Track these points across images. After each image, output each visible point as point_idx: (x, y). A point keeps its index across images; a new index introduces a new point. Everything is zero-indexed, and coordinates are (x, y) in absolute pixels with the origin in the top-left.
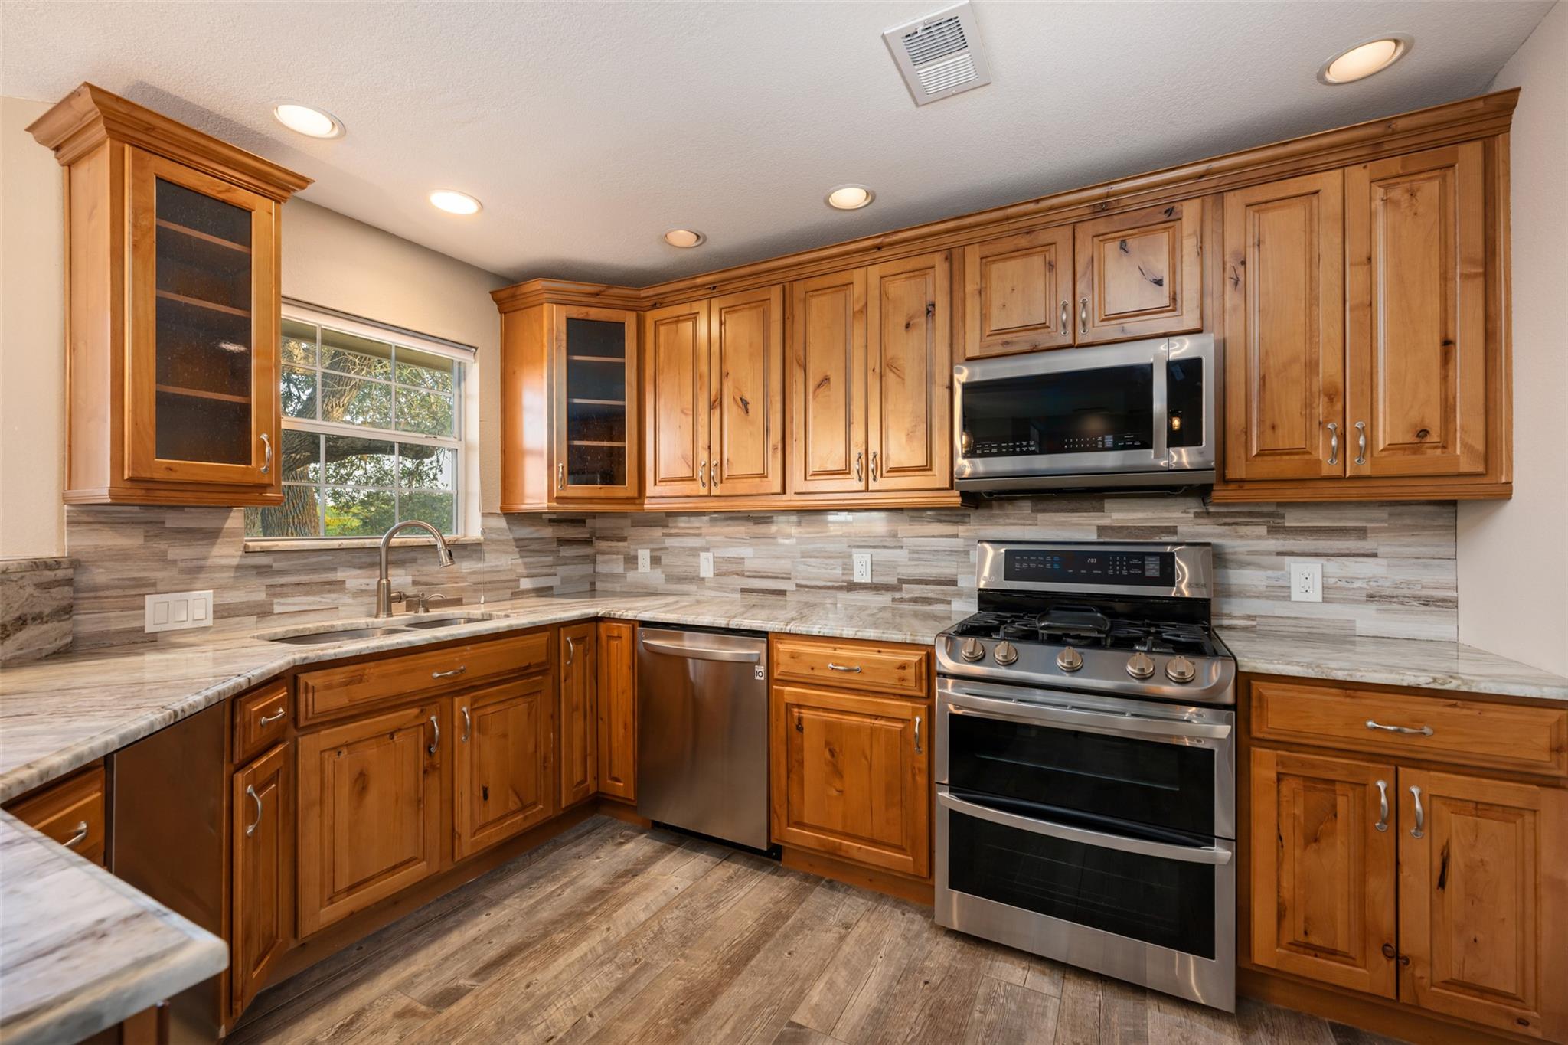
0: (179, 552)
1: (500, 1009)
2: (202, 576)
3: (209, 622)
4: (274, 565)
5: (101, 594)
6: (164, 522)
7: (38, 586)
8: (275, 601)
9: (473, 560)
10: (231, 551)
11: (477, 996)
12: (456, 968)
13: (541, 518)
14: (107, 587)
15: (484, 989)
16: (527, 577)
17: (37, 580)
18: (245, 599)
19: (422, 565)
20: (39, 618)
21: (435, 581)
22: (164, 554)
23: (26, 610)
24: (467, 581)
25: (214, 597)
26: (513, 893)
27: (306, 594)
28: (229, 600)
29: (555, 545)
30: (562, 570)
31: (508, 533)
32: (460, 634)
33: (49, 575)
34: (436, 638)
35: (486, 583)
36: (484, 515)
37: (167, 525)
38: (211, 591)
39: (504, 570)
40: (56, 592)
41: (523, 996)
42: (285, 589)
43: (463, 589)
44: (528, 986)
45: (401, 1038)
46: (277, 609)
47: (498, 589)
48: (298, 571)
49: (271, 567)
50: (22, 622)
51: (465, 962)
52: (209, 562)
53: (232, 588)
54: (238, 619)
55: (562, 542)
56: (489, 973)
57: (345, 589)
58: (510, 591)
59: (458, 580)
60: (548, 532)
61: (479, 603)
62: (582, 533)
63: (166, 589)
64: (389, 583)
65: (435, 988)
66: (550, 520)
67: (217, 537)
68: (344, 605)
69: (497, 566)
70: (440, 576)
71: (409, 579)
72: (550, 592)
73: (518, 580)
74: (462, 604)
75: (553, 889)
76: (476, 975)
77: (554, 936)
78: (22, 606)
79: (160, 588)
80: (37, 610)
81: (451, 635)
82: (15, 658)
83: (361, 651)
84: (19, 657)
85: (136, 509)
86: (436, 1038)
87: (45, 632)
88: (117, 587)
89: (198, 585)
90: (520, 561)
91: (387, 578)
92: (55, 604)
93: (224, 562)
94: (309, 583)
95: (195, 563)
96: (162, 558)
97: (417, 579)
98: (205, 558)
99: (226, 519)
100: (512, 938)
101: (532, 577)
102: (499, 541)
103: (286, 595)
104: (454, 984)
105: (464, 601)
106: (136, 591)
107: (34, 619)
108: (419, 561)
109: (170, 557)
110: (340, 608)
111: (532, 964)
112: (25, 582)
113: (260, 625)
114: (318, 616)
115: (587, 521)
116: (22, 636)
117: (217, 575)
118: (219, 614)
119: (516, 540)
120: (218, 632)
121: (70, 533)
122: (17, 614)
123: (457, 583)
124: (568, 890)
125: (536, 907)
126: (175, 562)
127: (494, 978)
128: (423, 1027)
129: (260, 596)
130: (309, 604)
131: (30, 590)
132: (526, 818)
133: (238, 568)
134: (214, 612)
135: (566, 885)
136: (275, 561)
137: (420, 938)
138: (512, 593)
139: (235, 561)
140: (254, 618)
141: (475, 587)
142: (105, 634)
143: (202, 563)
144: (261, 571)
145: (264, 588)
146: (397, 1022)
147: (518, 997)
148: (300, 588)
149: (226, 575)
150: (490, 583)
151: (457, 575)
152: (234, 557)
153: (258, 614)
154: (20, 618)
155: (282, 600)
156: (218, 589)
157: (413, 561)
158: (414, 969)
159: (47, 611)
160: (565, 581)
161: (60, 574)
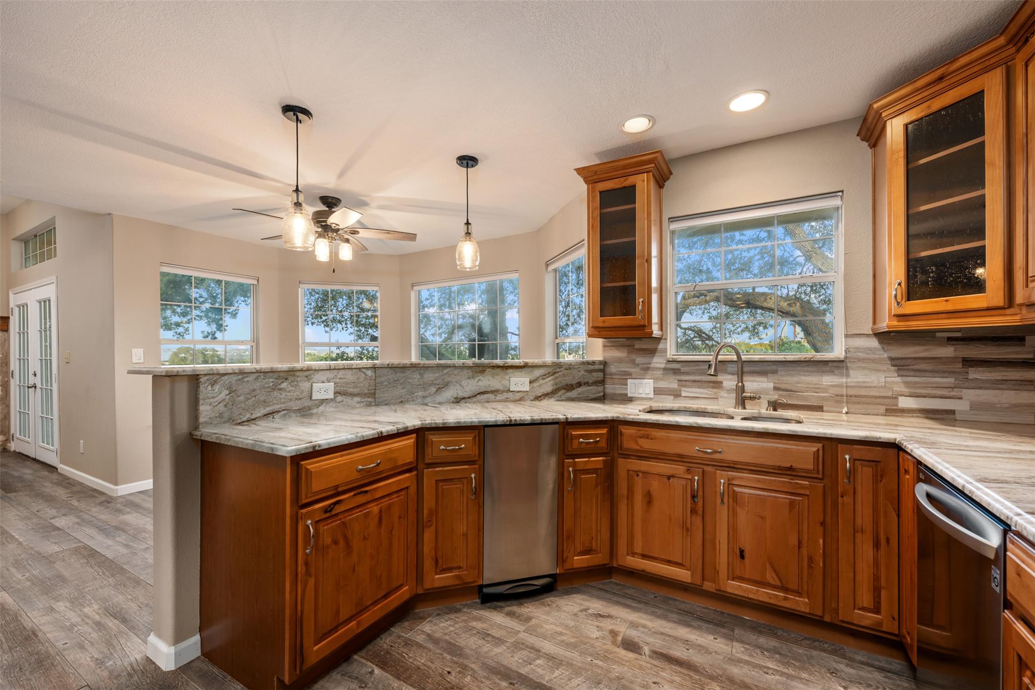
0: (640, 360)
1: (630, 674)
2: (649, 372)
3: (652, 396)
4: (682, 369)
5: (613, 377)
6: (634, 346)
7: (586, 371)
8: (683, 389)
9: (836, 375)
10: (661, 360)
11: (637, 659)
12: (656, 641)
13: (934, 337)
14: (615, 374)
15: (645, 660)
16: (910, 396)
17: (585, 368)
18: (667, 386)
19: (783, 376)
20: (587, 384)
21: (794, 388)
22: (635, 360)
23: (581, 380)
24: (828, 392)
25: (654, 383)
26: (747, 644)
27: (699, 387)
28: (660, 386)
29: (960, 365)
30: (971, 395)
31: (882, 352)
32: (716, 425)
33: (591, 367)
34: (696, 423)
35: (851, 396)
36: (847, 336)
37: (636, 347)
38: (652, 380)
39: (875, 387)
40: (594, 374)
41: (645, 683)
42: (688, 383)
43: (823, 398)
44: (655, 683)
45: (596, 638)
46: (683, 394)
47: (867, 403)
48: (695, 373)
49: (680, 370)
50: (579, 385)
51: (664, 644)
52: (652, 366)
53: (662, 380)
54: (665, 396)
55: (968, 362)
56: (659, 658)
57: (722, 387)
58: (884, 407)
59: (818, 390)
60: (948, 351)
61: (842, 413)
62: (1018, 353)
63: (635, 377)
64: (743, 386)
65: (637, 638)
66: (950, 339)
67: (655, 353)
68: (722, 397)
69: (864, 382)
70: (798, 385)
71: (771, 385)
72: (951, 416)
73: (896, 398)
74: (823, 411)
75: (771, 666)
76: (655, 652)
77: (714, 683)
78: (579, 378)
79: (633, 376)
80: (586, 380)
81: (708, 424)
82: (577, 398)
83: (647, 420)
84: (579, 398)
85: (624, 340)
86: (599, 653)
87: (589, 390)
88: (618, 374)
89: (648, 377)
90: (899, 379)
91: (742, 382)
92: (594, 379)
93: (658, 365)
94: (700, 381)
95: (646, 366)
96: (633, 362)
97: (776, 385)
98: (649, 364)
99: (659, 343)
100: (697, 658)
101: (918, 397)
102: (868, 359)
103: (688, 387)
104: (641, 644)
105: (825, 408)
106: (625, 376)
107: (585, 384)
108: (779, 373)
109: (637, 362)
110: (719, 399)
111: (678, 679)
112: (581, 369)
113: (675, 402)
114: (706, 401)
115: (1027, 338)
116: (580, 390)
117: (655, 372)
118: (656, 393)
119: (892, 359)
120: (656, 401)
121: (604, 351)
122: (577, 381)
123: (817, 393)
124: (777, 677)
125: (741, 662)
126: (638, 365)
127: (655, 662)
128: (606, 644)
129: (675, 385)
130: (701, 394)
131: (583, 372)
132: (786, 599)
133: (665, 369)
134: (654, 391)
135: (783, 674)
136: (682, 366)
137: (675, 616)
138: (887, 410)
139: (663, 366)
140: (672, 397)
141: (839, 398)
142: (615, 394)
143: (649, 366)
144: (676, 372)
145: (677, 381)
146: (606, 633)
147: (643, 681)
148: (696, 384)
149: (659, 372)
150: (855, 396)
151: (817, 386)
152: (662, 363)
153: (674, 395)
154: (578, 383)
155: (686, 389)
156: (656, 379)
157: (775, 372)
158: (649, 624)
159: (591, 381)
160: (974, 406)
161: (597, 367)
